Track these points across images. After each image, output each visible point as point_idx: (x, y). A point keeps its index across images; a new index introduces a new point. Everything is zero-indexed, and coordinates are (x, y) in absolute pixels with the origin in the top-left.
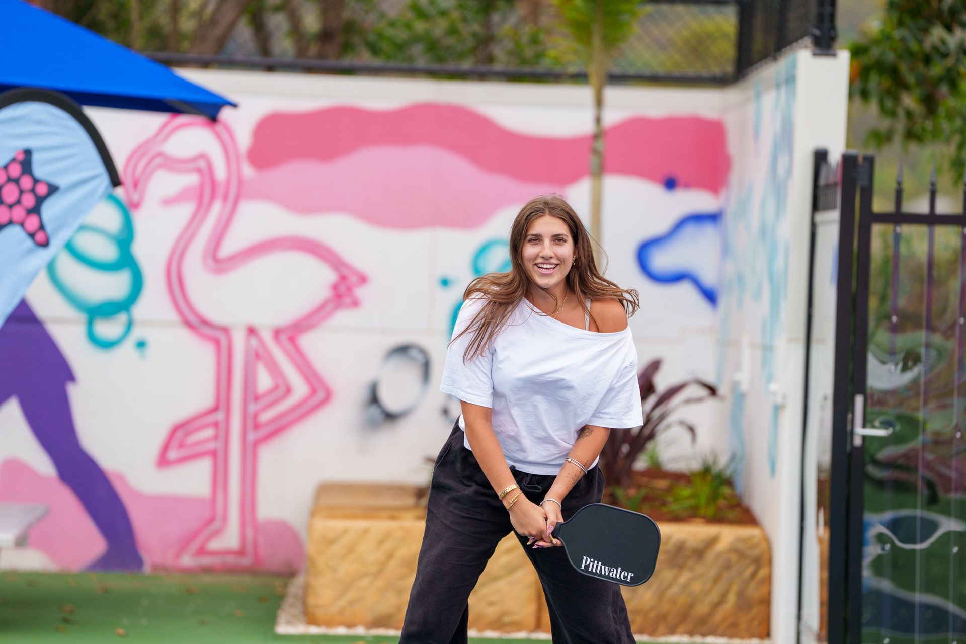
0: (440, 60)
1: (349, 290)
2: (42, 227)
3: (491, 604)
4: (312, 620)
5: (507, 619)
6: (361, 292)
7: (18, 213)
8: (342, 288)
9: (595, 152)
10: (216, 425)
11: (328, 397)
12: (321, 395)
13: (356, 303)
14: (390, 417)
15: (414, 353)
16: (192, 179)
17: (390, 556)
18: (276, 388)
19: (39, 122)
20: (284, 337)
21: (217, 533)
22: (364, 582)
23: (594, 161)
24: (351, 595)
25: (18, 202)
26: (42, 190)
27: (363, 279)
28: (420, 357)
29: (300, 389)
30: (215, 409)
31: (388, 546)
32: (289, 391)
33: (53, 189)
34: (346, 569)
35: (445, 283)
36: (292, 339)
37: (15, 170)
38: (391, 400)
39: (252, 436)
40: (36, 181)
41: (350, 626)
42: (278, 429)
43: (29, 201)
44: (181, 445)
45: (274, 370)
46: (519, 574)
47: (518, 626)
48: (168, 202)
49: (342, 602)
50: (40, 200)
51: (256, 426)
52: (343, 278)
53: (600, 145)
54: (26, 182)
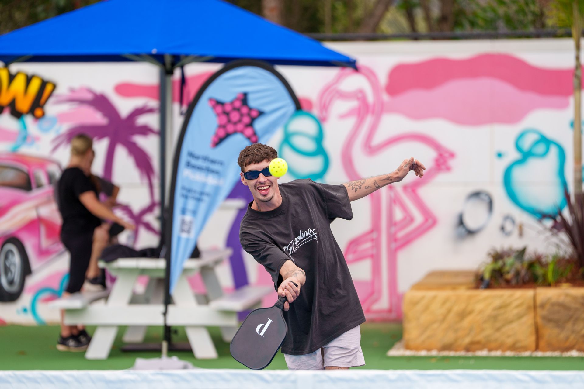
0: (515, 28)
1: (445, 162)
2: (255, 134)
3: (509, 336)
4: (408, 348)
5: (519, 345)
6: (452, 163)
7: (240, 127)
8: (441, 161)
9: (576, 76)
10: (372, 240)
11: (434, 222)
12: (430, 221)
13: (448, 169)
14: (471, 233)
15: (483, 196)
16: (354, 104)
17: (449, 311)
18: (405, 218)
19: (252, 78)
20: (410, 190)
21: (376, 301)
22: (435, 326)
23: (576, 81)
24: (428, 333)
25: (240, 121)
26: (254, 114)
27: (452, 155)
28: (486, 198)
29: (419, 218)
30: (372, 231)
31: (448, 305)
32: (412, 220)
33: (261, 113)
34: (425, 318)
35: (500, 155)
36: (414, 191)
37: (238, 104)
38: (471, 223)
39: (393, 246)
40: (250, 109)
41: (429, 350)
42: (407, 241)
43: (246, 120)
44: (355, 252)
45: (404, 208)
46: (524, 319)
47: (525, 349)
48: (343, 117)
49: (423, 337)
50: (253, 119)
51: (396, 240)
52: (441, 155)
53: (579, 73)
54: (244, 110)
